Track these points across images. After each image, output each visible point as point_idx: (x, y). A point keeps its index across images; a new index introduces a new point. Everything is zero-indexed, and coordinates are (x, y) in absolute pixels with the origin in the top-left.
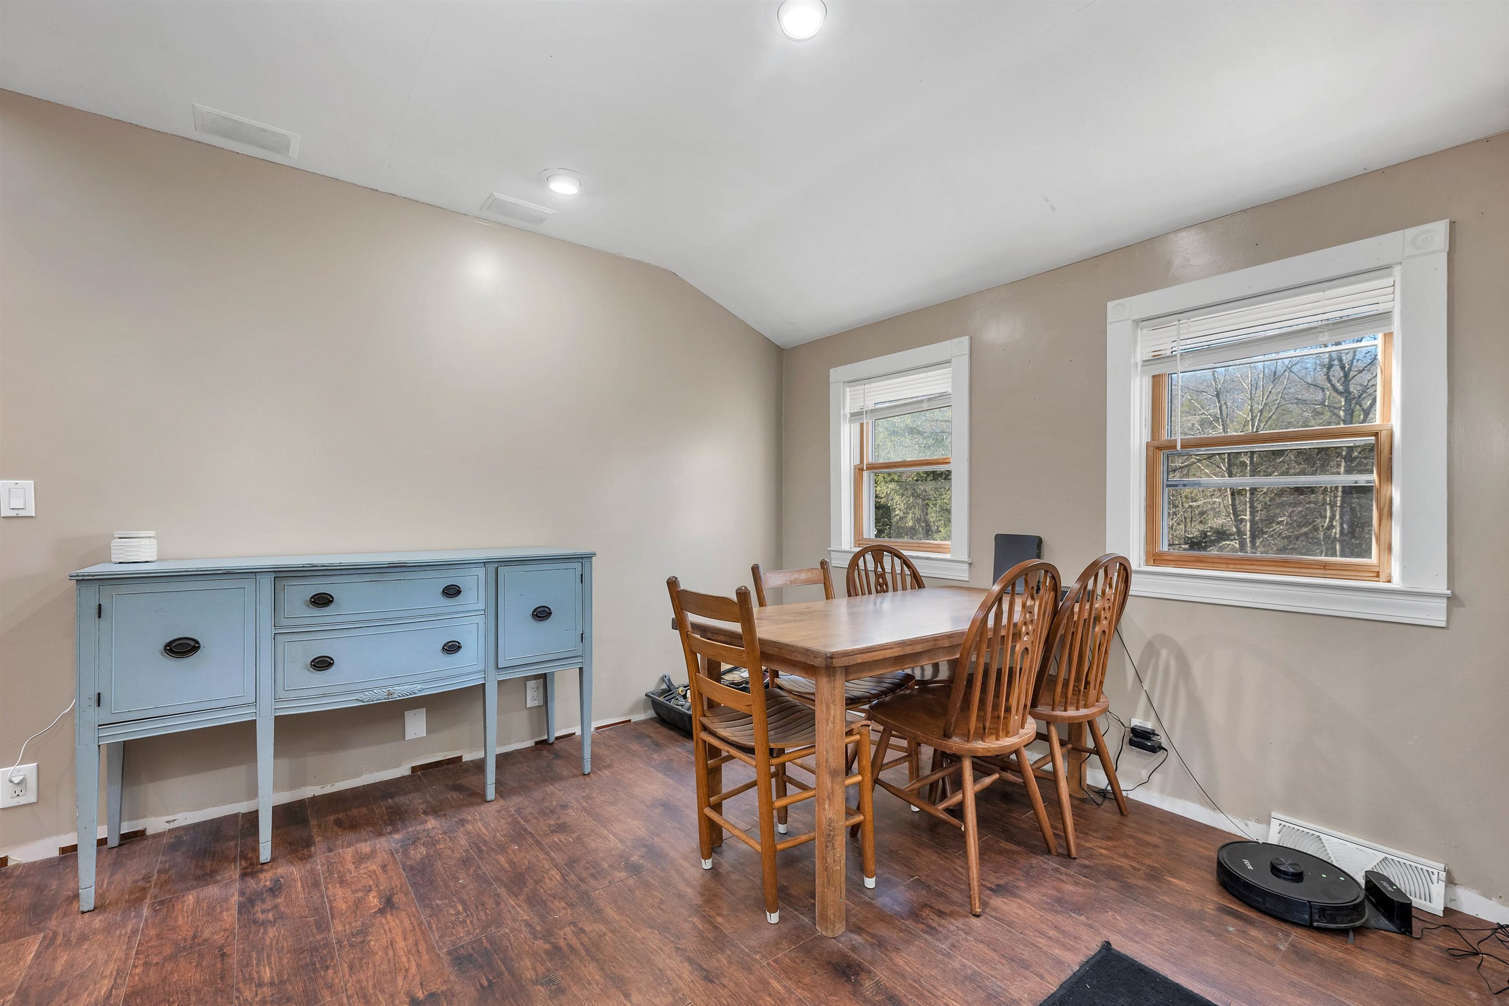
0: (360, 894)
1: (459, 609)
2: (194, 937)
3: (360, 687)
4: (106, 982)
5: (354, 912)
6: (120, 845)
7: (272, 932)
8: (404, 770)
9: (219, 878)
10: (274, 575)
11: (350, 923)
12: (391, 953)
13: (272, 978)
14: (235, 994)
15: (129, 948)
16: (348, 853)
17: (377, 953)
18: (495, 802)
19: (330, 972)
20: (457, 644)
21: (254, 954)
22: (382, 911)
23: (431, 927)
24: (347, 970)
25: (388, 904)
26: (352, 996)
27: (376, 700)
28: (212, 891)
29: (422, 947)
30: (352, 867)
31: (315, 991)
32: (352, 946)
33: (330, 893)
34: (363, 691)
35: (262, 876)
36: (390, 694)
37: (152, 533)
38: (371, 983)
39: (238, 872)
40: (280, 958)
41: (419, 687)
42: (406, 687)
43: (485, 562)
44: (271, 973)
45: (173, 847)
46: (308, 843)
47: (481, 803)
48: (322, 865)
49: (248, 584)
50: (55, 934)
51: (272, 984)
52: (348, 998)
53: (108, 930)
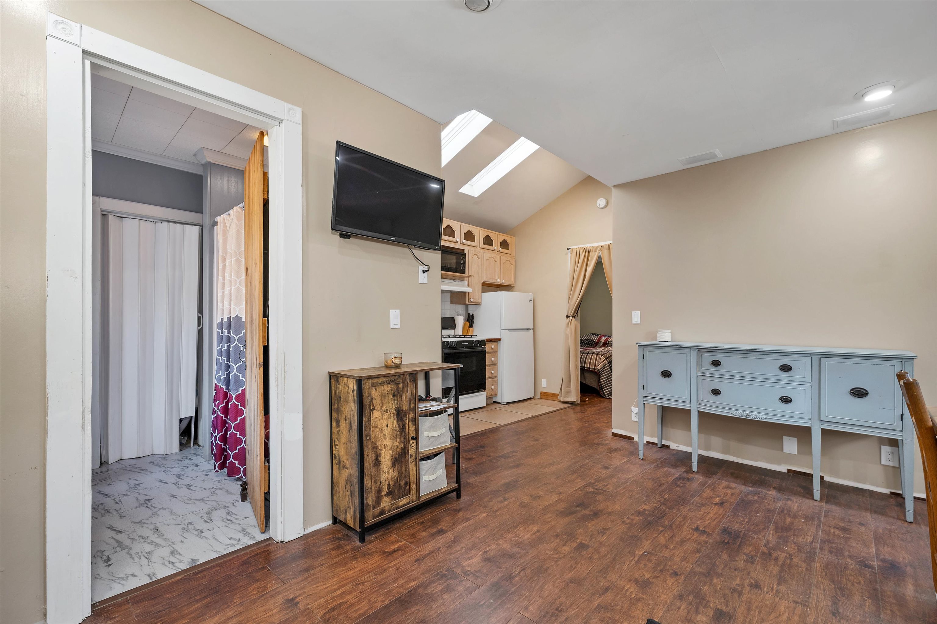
0: (715, 496)
1: (791, 379)
2: (658, 478)
3: (733, 407)
4: (632, 475)
5: (707, 499)
6: (661, 447)
7: (678, 489)
8: (783, 468)
9: (678, 468)
10: (697, 350)
11: (702, 500)
12: (705, 514)
13: (666, 498)
14: (655, 495)
15: (642, 472)
16: (724, 483)
17: (701, 512)
18: (818, 502)
19: (682, 507)
20: (789, 399)
21: (668, 490)
22: (716, 504)
23: (727, 518)
24: (687, 509)
25: (721, 504)
26: (681, 515)
27: (741, 416)
28: (673, 471)
29: (717, 520)
30: (721, 487)
31: (674, 507)
32: (696, 505)
33: (705, 490)
34: (734, 410)
35: (690, 474)
36: (748, 415)
37: (669, 331)
38: (690, 516)
39: (684, 470)
40: (673, 496)
41: (765, 416)
42: (757, 414)
43: (811, 354)
44: (667, 497)
45: (674, 455)
46: (714, 473)
47: (810, 499)
48: (712, 482)
49: (688, 352)
50: (631, 460)
51: (665, 499)
52: (680, 515)
53: (641, 465)
